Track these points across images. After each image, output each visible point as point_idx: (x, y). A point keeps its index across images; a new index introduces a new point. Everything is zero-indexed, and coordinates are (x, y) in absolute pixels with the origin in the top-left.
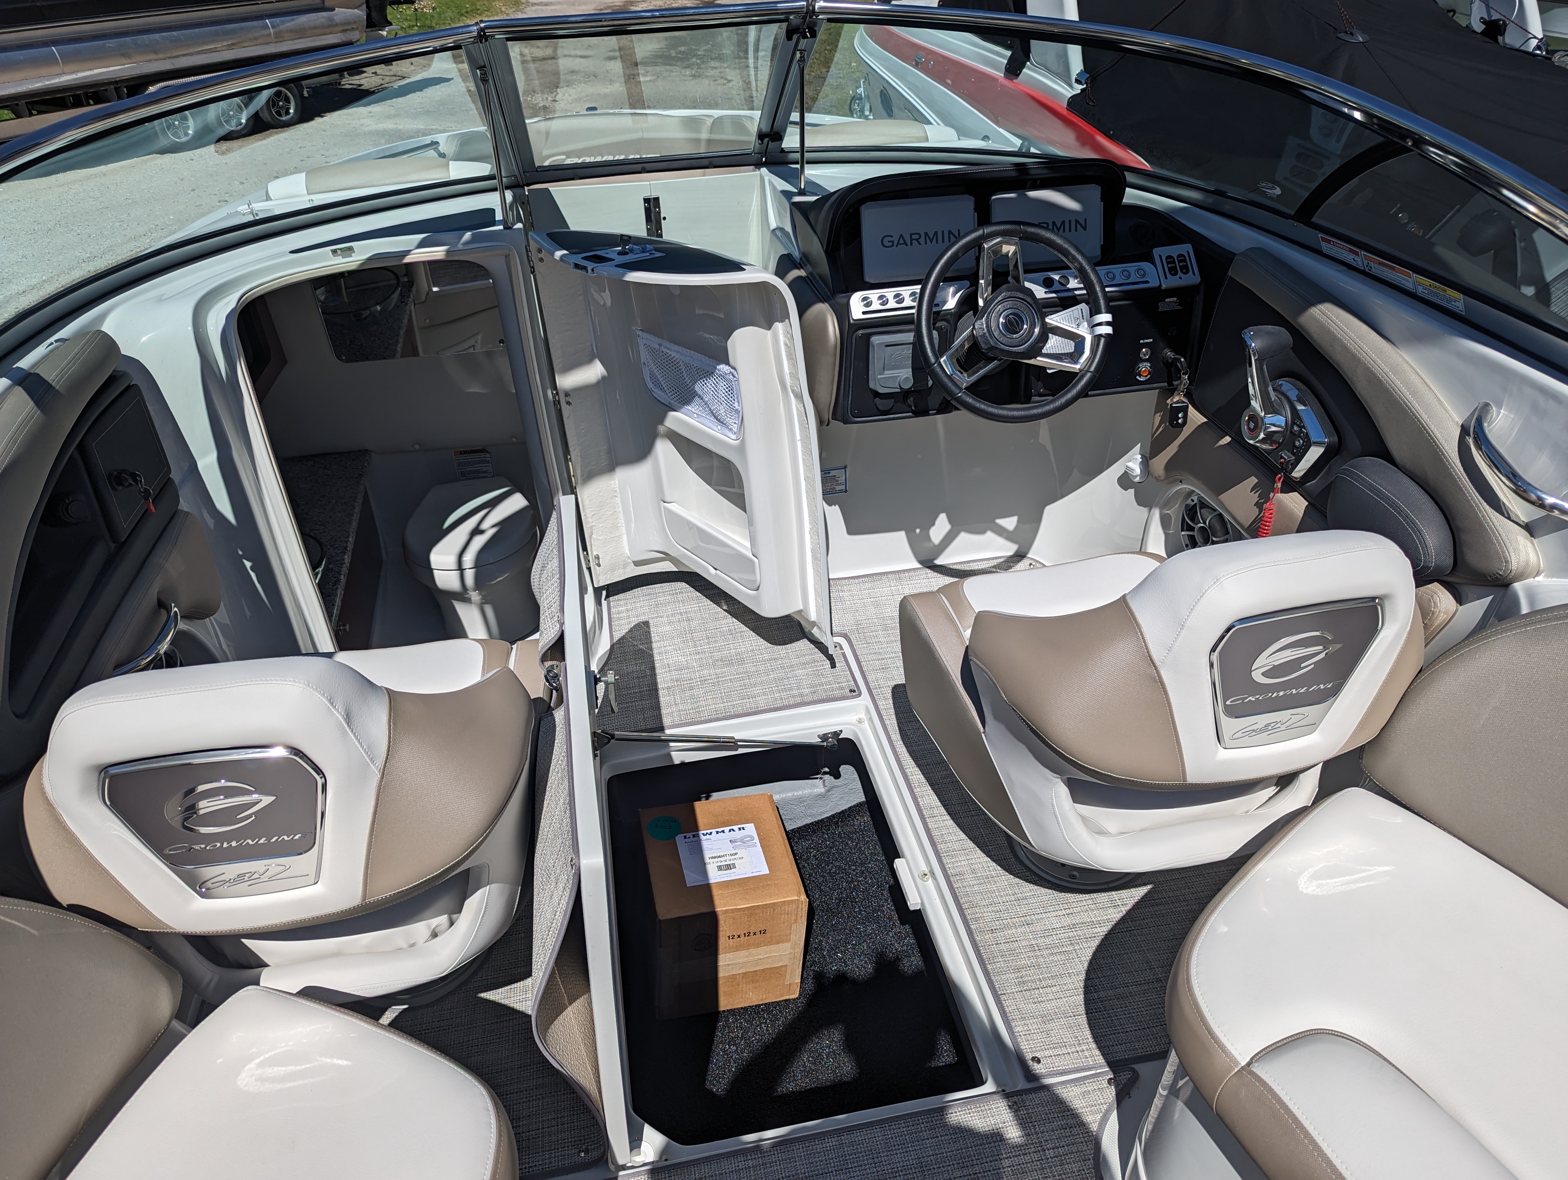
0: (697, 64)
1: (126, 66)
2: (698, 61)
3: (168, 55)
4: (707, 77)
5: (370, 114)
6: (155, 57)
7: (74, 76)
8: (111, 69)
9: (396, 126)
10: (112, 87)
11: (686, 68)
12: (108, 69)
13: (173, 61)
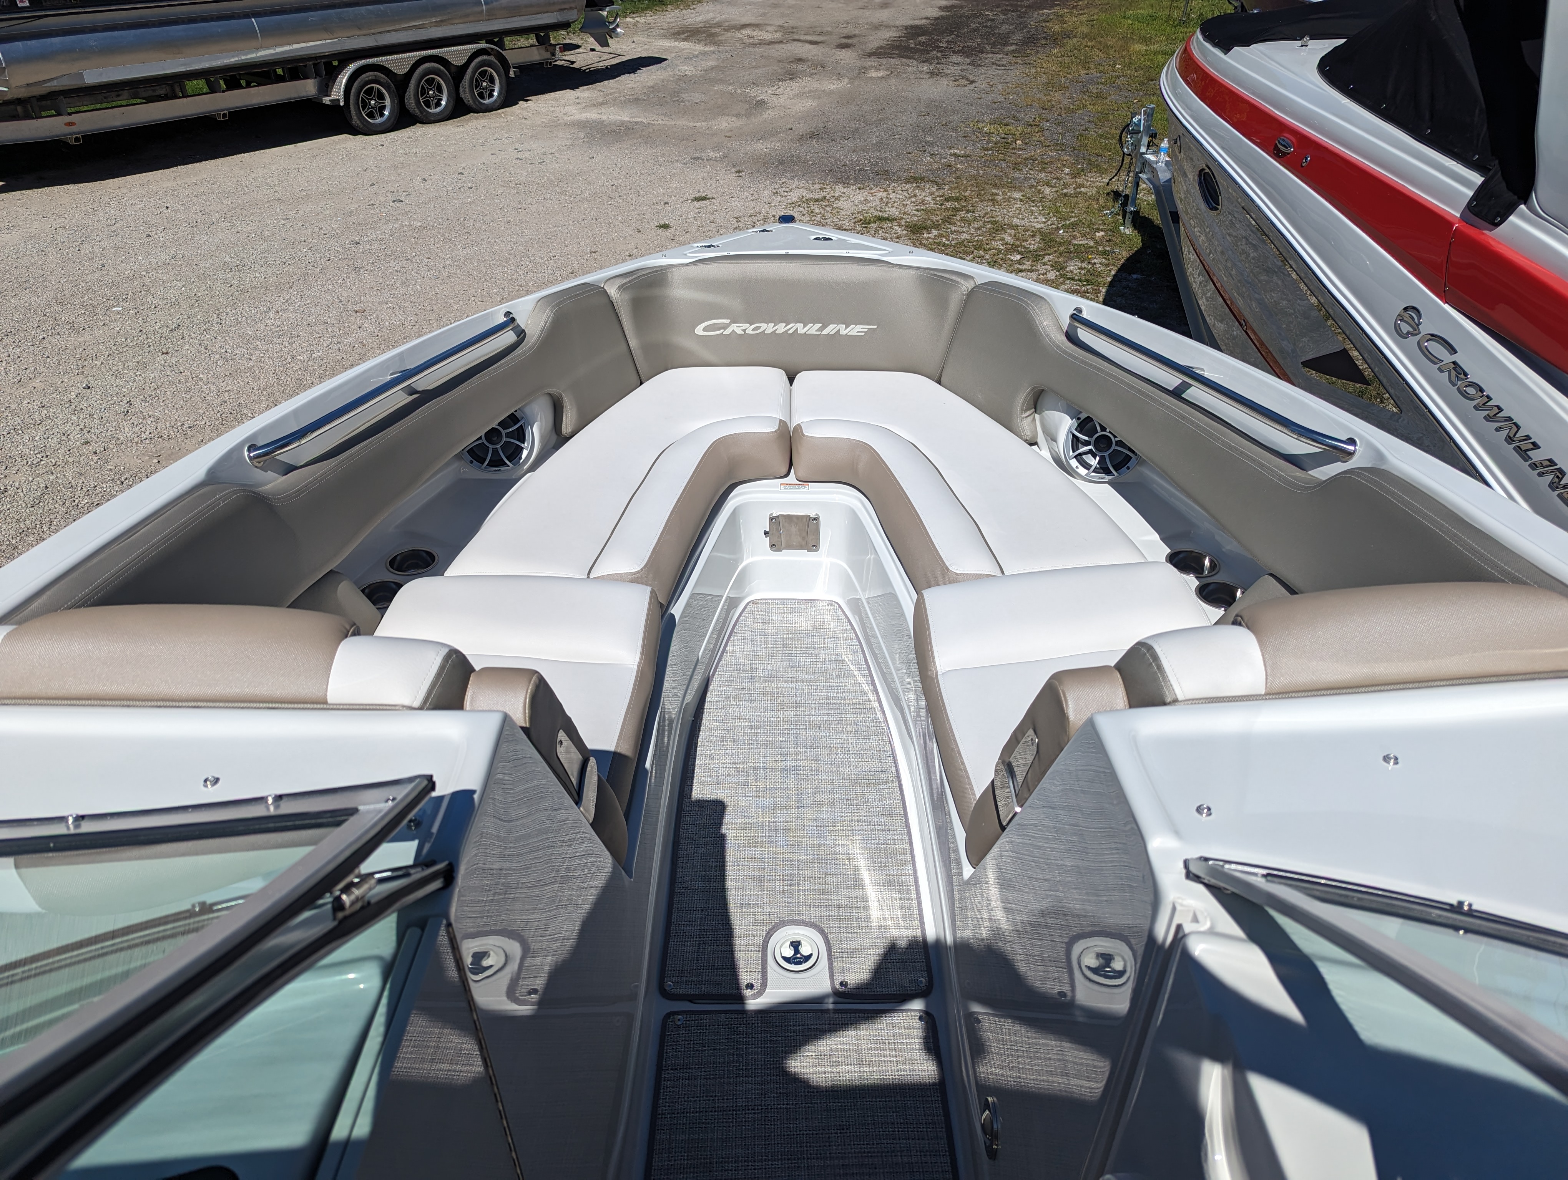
0: (937, 58)
1: (327, 41)
2: (939, 54)
3: (372, 31)
4: (947, 75)
5: (577, 101)
6: (358, 32)
7: (272, 51)
8: (311, 44)
9: (600, 116)
10: (311, 63)
11: (924, 62)
12: (308, 45)
13: (377, 37)
